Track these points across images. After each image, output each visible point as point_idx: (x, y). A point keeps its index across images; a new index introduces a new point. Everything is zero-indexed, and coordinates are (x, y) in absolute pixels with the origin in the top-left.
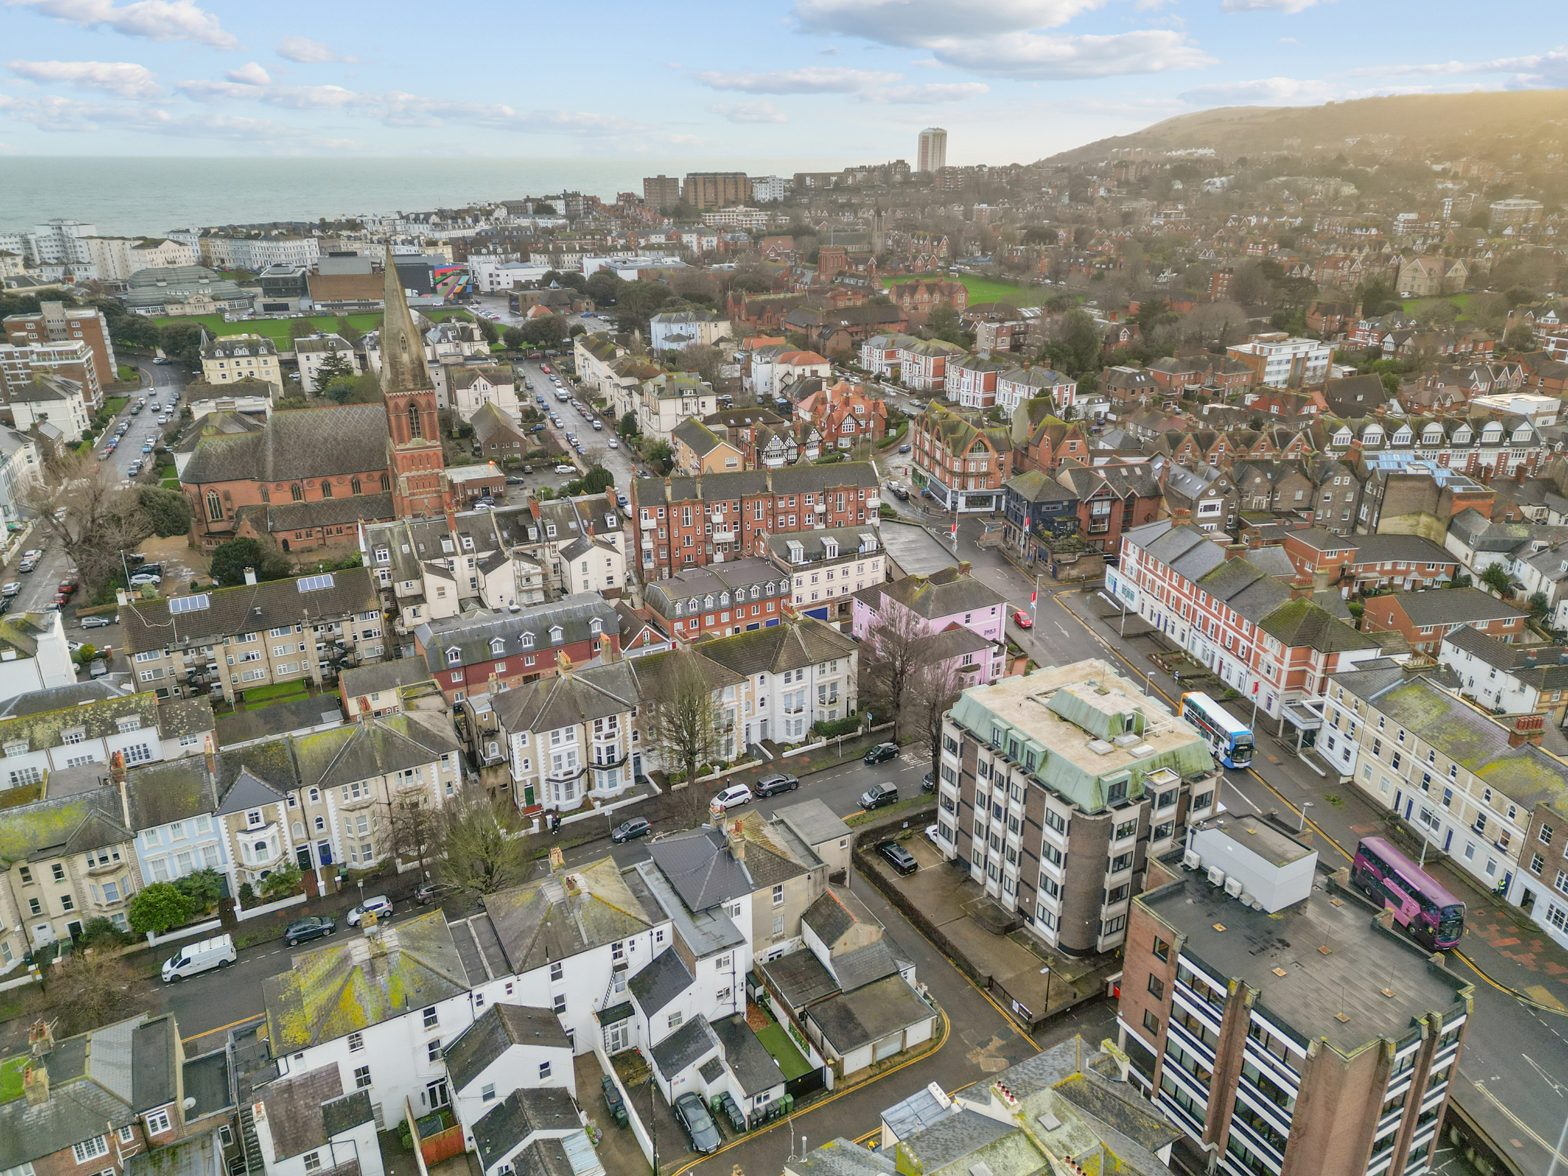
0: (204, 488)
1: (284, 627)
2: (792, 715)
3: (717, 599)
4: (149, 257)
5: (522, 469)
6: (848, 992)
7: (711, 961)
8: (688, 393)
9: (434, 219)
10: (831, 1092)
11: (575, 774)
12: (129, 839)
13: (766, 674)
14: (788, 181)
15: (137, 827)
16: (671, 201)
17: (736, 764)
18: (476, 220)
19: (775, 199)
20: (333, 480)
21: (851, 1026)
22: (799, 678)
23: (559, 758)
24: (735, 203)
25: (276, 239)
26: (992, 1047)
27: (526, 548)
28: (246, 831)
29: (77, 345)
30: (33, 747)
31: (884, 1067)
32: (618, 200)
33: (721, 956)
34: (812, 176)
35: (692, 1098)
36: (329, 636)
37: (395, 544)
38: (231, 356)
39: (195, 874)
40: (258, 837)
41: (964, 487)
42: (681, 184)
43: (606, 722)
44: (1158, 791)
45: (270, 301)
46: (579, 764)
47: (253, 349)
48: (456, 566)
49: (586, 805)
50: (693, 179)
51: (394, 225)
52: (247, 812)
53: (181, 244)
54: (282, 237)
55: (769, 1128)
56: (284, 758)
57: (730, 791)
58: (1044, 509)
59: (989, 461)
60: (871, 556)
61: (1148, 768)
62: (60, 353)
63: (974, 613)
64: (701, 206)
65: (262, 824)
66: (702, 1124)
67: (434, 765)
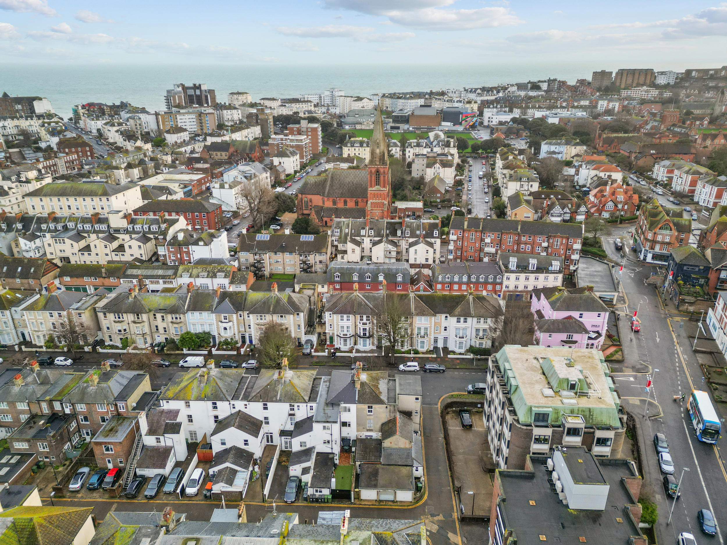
0: (304, 196)
1: (291, 252)
2: (458, 339)
3: (461, 278)
4: (357, 105)
5: (437, 206)
6: (383, 465)
7: (321, 425)
8: (524, 179)
9: (479, 91)
10: (352, 503)
11: (348, 336)
12: (184, 313)
13: (448, 315)
14: (682, 73)
15: (188, 310)
16: (606, 83)
17: (423, 353)
18: (498, 92)
19: (669, 83)
20: (348, 200)
21: (373, 479)
22: (465, 322)
23: (343, 327)
24: (643, 85)
25: (408, 99)
26: (436, 518)
27: (395, 239)
28: (222, 322)
29: (303, 137)
30: (190, 276)
31: (381, 503)
32: (577, 82)
33: (326, 425)
34: (697, 71)
35: (296, 478)
36: (305, 259)
37: (343, 228)
38: (352, 146)
39: (205, 333)
40: (225, 325)
41: (652, 248)
42: (614, 75)
43: (365, 317)
44: (567, 426)
45: (393, 125)
46: (352, 332)
47: (361, 144)
48: (365, 241)
49: (351, 351)
50: (621, 72)
51: (461, 94)
52: (223, 315)
53: (370, 100)
54: (411, 98)
55: (317, 505)
56: (242, 298)
57: (409, 364)
58: (685, 268)
59: (671, 236)
60: (554, 273)
61: (568, 411)
62: (297, 140)
63: (585, 314)
64: (623, 86)
65: (227, 321)
66: (291, 490)
67: (292, 316)
